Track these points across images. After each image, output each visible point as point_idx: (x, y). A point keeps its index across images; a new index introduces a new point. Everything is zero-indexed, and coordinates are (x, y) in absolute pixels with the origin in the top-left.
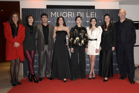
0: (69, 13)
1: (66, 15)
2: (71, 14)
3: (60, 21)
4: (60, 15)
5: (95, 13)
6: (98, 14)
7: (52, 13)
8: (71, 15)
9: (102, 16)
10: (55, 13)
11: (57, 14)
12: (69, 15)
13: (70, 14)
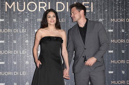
0: (40, 3)
1: (34, 7)
2: (44, 5)
3: (49, 20)
4: (23, 7)
5: (90, 4)
6: (97, 6)
7: (6, 3)
8: (43, 8)
9: (104, 10)
10: (14, 3)
11: (16, 5)
12: (40, 7)
13: (41, 5)
